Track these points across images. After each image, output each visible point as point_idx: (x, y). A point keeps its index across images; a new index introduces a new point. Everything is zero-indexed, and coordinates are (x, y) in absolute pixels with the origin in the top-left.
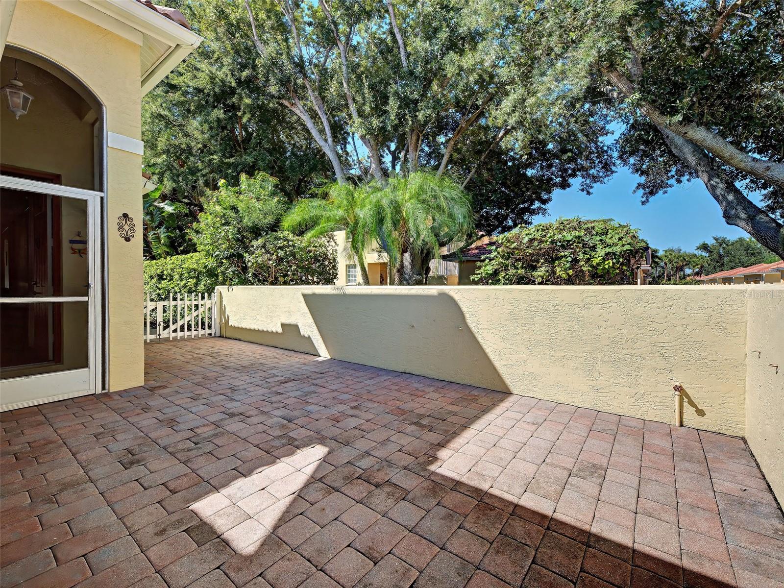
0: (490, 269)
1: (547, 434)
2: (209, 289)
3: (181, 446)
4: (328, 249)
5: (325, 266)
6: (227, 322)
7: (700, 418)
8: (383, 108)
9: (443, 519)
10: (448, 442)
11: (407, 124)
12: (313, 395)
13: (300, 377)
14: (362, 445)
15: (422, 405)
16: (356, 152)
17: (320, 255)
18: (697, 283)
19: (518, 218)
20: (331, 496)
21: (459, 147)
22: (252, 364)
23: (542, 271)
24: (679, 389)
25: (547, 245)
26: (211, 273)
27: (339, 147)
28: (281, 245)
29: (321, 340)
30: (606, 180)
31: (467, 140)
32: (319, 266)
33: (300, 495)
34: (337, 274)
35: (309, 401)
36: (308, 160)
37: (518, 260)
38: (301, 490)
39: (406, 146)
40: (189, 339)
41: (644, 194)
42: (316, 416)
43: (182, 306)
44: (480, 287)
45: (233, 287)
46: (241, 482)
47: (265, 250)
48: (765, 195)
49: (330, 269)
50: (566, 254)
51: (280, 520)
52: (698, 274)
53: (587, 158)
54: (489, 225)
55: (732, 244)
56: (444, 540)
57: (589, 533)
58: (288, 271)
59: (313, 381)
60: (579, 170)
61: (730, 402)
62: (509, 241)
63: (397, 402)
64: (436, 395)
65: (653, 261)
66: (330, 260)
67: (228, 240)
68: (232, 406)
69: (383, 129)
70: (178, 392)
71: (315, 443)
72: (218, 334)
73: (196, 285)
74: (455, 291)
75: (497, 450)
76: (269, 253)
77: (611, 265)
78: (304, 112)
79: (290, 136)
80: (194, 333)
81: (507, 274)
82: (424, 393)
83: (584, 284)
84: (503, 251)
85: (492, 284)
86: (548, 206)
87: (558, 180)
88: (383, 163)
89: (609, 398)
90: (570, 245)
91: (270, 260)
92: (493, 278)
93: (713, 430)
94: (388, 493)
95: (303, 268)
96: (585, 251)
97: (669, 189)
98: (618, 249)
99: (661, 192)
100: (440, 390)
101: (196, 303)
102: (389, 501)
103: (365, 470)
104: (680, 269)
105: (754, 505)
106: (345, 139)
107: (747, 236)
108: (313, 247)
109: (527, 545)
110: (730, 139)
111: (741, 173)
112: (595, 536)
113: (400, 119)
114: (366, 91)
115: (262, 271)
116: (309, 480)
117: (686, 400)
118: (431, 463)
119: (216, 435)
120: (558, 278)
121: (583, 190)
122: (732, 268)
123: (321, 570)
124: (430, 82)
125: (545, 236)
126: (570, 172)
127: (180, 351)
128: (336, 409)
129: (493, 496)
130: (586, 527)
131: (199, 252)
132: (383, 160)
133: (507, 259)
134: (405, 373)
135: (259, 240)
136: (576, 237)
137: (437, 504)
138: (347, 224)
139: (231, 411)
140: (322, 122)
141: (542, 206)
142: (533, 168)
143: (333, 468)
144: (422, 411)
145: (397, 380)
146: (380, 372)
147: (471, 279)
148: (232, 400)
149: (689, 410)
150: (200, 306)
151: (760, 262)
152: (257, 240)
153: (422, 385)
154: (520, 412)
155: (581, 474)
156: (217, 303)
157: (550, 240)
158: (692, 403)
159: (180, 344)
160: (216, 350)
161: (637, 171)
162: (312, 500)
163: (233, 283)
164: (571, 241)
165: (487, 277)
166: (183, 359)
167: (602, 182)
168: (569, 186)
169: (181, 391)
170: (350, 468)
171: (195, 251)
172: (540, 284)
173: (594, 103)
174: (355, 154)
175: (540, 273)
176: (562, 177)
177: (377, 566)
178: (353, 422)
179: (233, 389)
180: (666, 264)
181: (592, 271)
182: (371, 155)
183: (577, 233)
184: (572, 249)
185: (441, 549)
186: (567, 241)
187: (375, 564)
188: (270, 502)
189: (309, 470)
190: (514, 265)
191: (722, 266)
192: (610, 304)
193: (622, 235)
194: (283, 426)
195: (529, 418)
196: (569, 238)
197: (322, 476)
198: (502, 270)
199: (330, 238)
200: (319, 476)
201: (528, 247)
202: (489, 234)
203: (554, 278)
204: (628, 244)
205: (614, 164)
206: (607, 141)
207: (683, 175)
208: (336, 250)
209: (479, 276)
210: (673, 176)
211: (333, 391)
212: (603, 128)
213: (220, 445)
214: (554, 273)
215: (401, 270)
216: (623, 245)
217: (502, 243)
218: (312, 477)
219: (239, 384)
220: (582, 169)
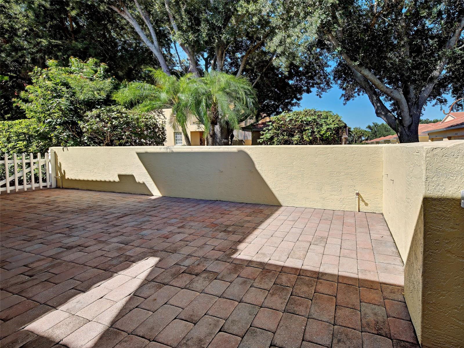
0: (268, 136)
1: (300, 225)
2: (42, 150)
3: (13, 281)
4: (157, 120)
5: (156, 132)
6: (63, 176)
7: (366, 207)
8: (197, 27)
9: (241, 284)
10: (245, 239)
11: (215, 41)
12: (147, 223)
13: (136, 212)
14: (186, 251)
15: (228, 219)
16: (178, 54)
17: (150, 125)
18: (367, 144)
19: (285, 107)
20: (162, 289)
21: (250, 62)
22: (90, 207)
23: (296, 137)
24: (358, 194)
25: (298, 123)
26: (43, 136)
27: (164, 49)
28: (116, 116)
29: (154, 184)
30: (328, 91)
31: (255, 58)
32: (150, 133)
33: (135, 295)
34: (165, 138)
35: (144, 227)
36: (137, 54)
37: (285, 131)
38: (137, 291)
39: (215, 56)
40: (21, 192)
41: (345, 99)
42: (150, 238)
43: (12, 165)
44: (263, 146)
45: (68, 148)
46: (80, 297)
47: (100, 119)
48: (391, 104)
49: (159, 135)
50: (308, 128)
51: (117, 316)
52: (367, 140)
53: (319, 78)
54: (269, 111)
55: (380, 126)
56: (241, 297)
57: (319, 272)
58: (123, 135)
59: (148, 214)
60: (315, 84)
61: (377, 198)
62: (279, 120)
63: (212, 219)
64: (238, 212)
65: (349, 133)
66: (159, 128)
67: (61, 110)
68: (69, 241)
69: (197, 42)
70: (8, 237)
71: (148, 256)
72: (54, 185)
73: (27, 146)
74: (249, 149)
75: (273, 239)
76: (104, 122)
77: (329, 134)
78: (132, 19)
79: (121, 35)
80: (26, 186)
81: (278, 139)
82: (229, 212)
83: (318, 144)
84: (276, 126)
85: (270, 144)
86: (301, 102)
87: (305, 88)
88: (200, 65)
89: (329, 202)
90: (311, 123)
91: (105, 127)
92: (270, 141)
93: (371, 212)
94: (205, 278)
95: (136, 134)
96: (318, 127)
97: (355, 98)
98: (332, 126)
99: (351, 99)
100: (240, 209)
101: (28, 161)
102: (205, 282)
103: (188, 267)
104: (360, 137)
105: (386, 243)
106: (169, 44)
107: (385, 123)
108: (145, 119)
109: (288, 287)
110: (378, 77)
111: (382, 93)
112: (321, 273)
113: (209, 38)
114: (183, 13)
115: (97, 135)
116: (143, 282)
117: (361, 199)
118: (234, 253)
119: (53, 266)
120: (305, 141)
121: (317, 95)
122: (380, 137)
123: (153, 341)
124: (230, 17)
125: (298, 118)
126: (311, 84)
127: (11, 202)
128: (166, 230)
129: (270, 264)
130: (317, 270)
131: (29, 119)
132: (199, 63)
133: (278, 130)
134: (217, 201)
135: (93, 112)
136: (313, 119)
137: (237, 277)
138: (172, 104)
139: (68, 245)
140: (148, 29)
141: (297, 101)
142: (292, 80)
143: (164, 270)
144: (228, 223)
145: (212, 206)
146: (200, 202)
147: (258, 141)
148: (69, 236)
149: (362, 204)
150: (32, 164)
151: (389, 135)
152: (92, 111)
153: (229, 207)
154: (286, 216)
155: (316, 243)
156: (52, 161)
157: (300, 120)
158: (363, 201)
159: (11, 197)
160: (52, 198)
161: (341, 87)
162: (146, 296)
163: (68, 145)
164: (311, 121)
165: (267, 141)
166: (14, 209)
167: (326, 92)
168: (311, 92)
169: (12, 235)
170: (178, 267)
171: (25, 117)
172: (295, 144)
173: (322, 49)
174: (177, 56)
175: (296, 139)
176: (307, 86)
177: (196, 325)
178: (179, 237)
179: (71, 228)
180: (354, 135)
181: (321, 137)
182: (189, 58)
183: (314, 117)
184: (312, 125)
185: (239, 302)
186: (309, 121)
187: (195, 324)
188: (109, 305)
189: (143, 276)
190: (282, 133)
191: (376, 137)
192: (329, 154)
193: (334, 119)
194: (120, 249)
195: (290, 218)
196: (310, 120)
197: (154, 277)
198: (276, 137)
199: (159, 113)
200: (152, 278)
201: (289, 124)
202: (269, 115)
203: (303, 141)
204: (337, 124)
205: (332, 83)
206: (328, 70)
207: (360, 92)
208: (165, 122)
209: (262, 140)
210: (356, 92)
211: (164, 218)
212: (326, 63)
213: (57, 273)
214: (303, 138)
215: (214, 136)
216: (335, 125)
217: (275, 121)
218: (146, 280)
219: (77, 223)
220: (317, 83)
